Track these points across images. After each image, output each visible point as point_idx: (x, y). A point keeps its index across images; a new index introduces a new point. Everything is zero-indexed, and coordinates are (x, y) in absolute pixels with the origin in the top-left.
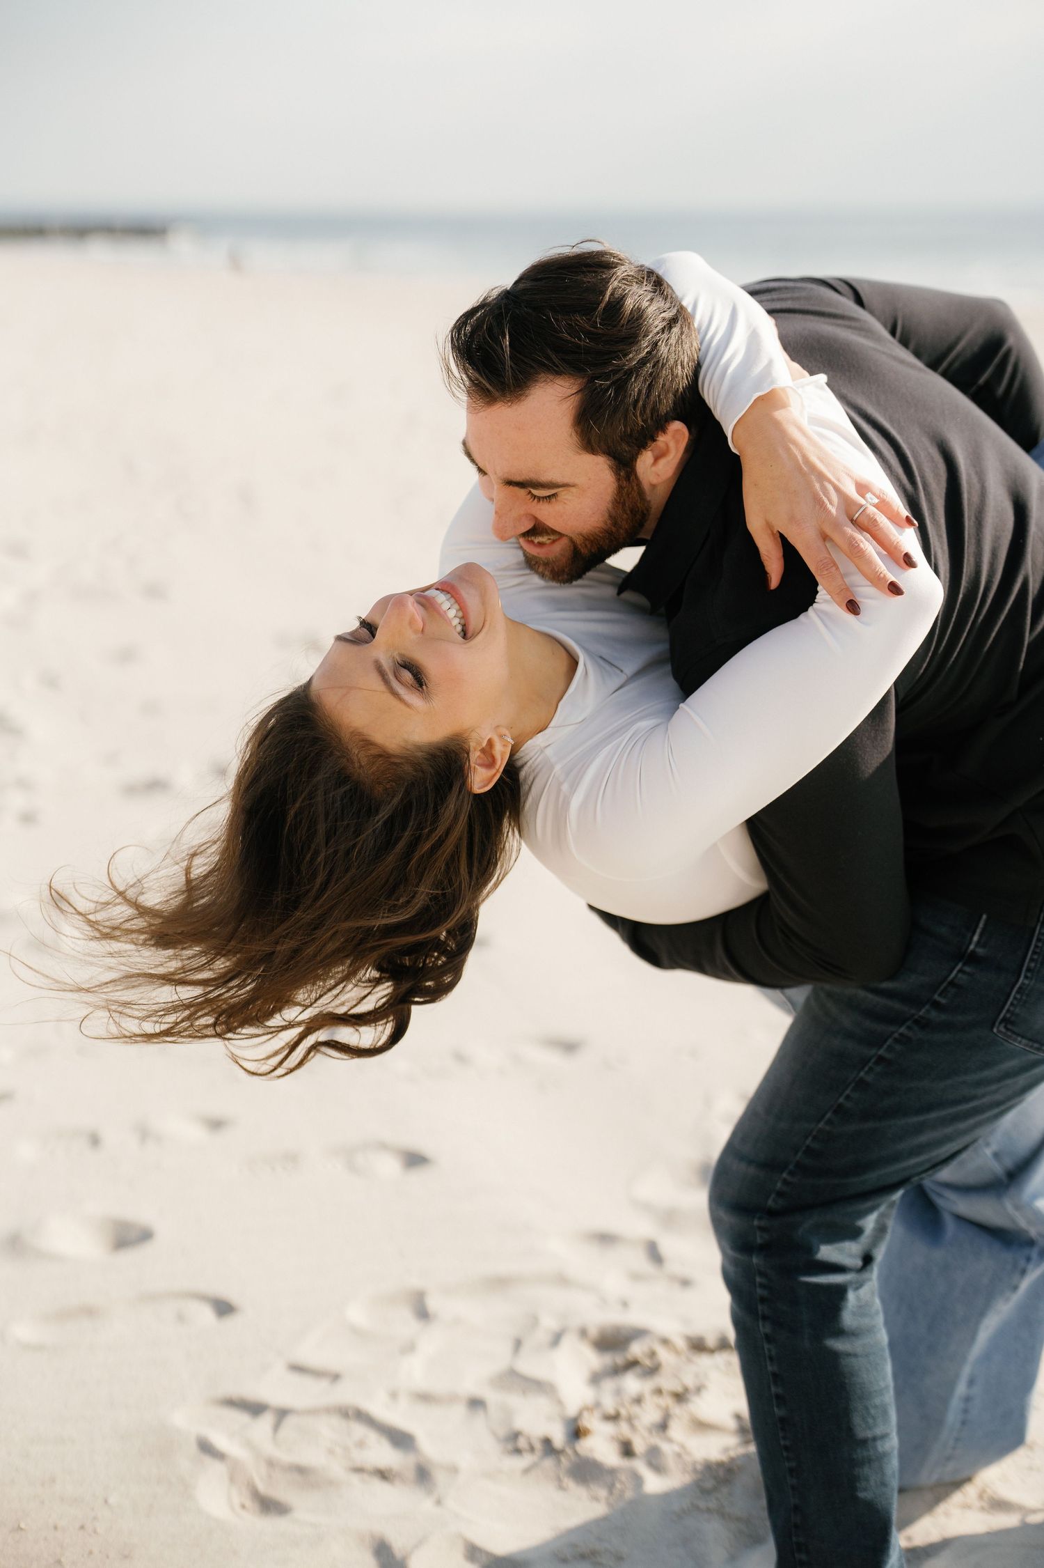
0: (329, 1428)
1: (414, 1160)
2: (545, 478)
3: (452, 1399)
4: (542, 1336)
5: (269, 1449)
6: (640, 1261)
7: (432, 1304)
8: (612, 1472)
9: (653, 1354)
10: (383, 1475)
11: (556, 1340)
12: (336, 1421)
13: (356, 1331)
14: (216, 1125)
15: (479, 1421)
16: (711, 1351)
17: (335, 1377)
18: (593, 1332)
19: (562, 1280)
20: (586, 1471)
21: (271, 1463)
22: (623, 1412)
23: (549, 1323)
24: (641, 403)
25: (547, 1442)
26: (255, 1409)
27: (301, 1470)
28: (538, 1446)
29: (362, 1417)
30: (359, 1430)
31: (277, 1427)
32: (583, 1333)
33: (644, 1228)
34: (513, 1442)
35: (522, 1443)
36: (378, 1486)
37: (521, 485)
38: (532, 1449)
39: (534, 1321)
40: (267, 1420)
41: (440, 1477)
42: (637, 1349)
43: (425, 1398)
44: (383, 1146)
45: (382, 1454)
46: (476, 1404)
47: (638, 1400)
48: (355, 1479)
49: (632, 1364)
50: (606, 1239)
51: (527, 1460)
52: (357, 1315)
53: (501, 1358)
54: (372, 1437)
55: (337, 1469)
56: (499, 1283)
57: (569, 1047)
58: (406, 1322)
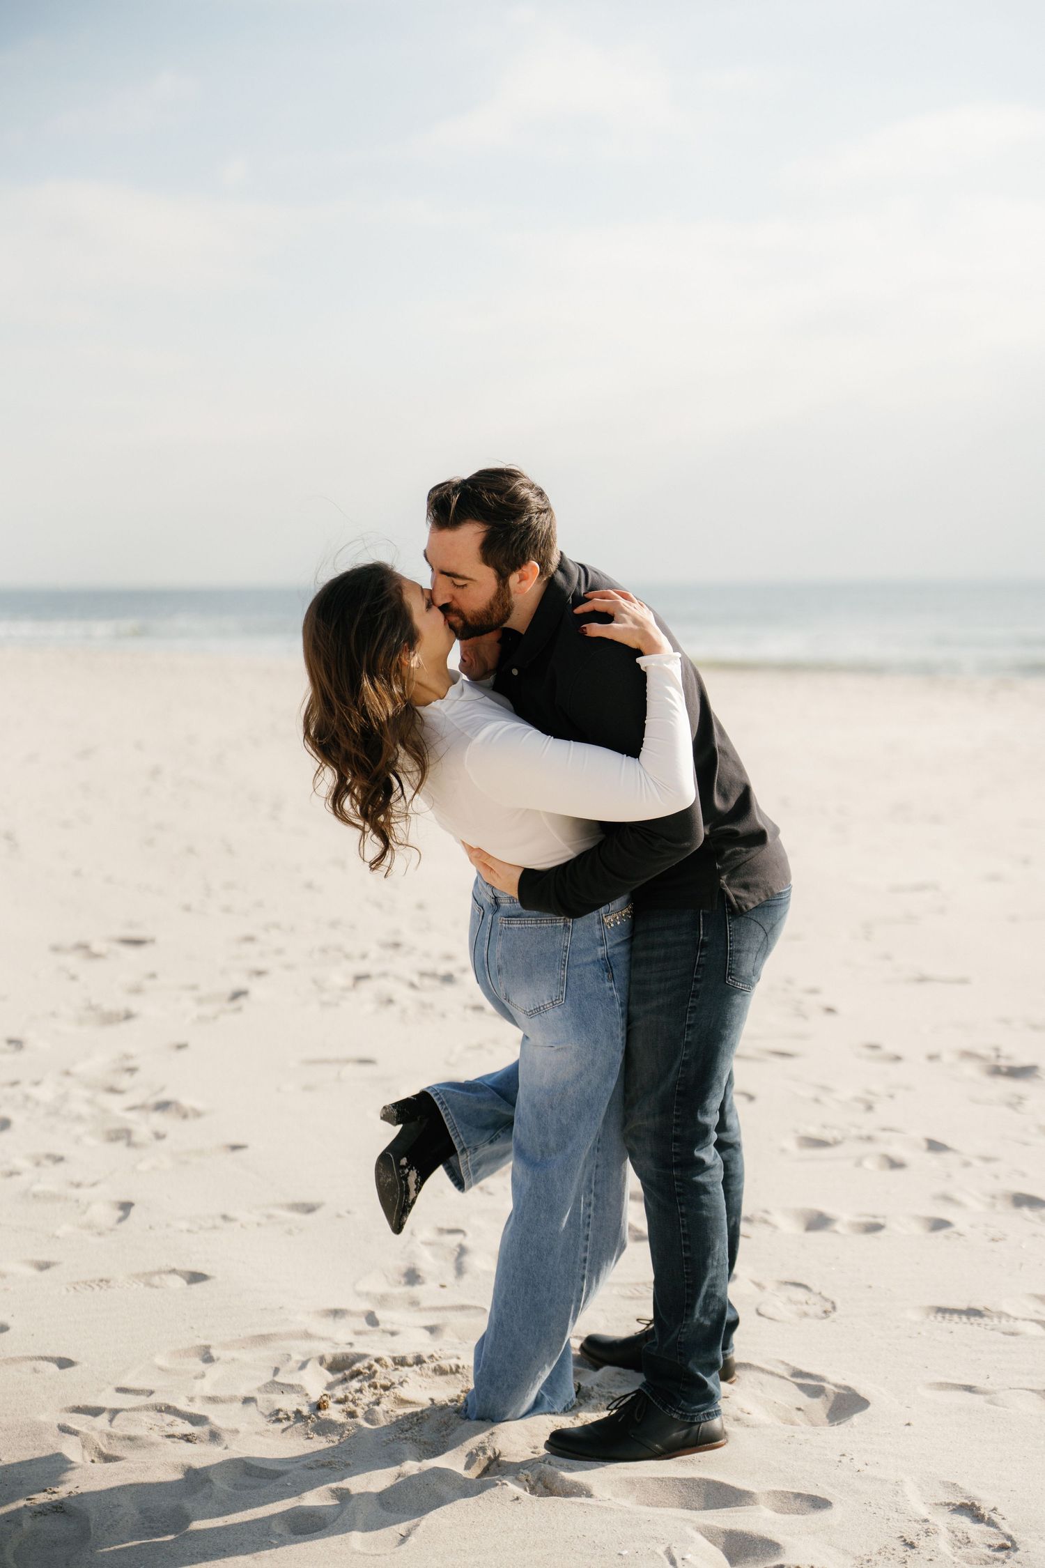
0: (148, 1418)
1: (196, 1278)
2: (461, 572)
3: (232, 1399)
4: (293, 1364)
5: (108, 1429)
6: (362, 1324)
7: (214, 1353)
8: (342, 1425)
9: (370, 1367)
10: (187, 1438)
11: (303, 1366)
12: (152, 1414)
13: (161, 1369)
14: (44, 1266)
15: (251, 1408)
16: (410, 1366)
17: (151, 1393)
18: (329, 1359)
19: (307, 1336)
20: (325, 1427)
21: (110, 1436)
22: (350, 1397)
23: (297, 1357)
24: (516, 545)
25: (298, 1412)
26: (95, 1412)
27: (130, 1439)
28: (292, 1416)
29: (169, 1410)
30: (169, 1418)
31: (111, 1421)
32: (322, 1360)
33: (366, 1306)
34: (276, 1416)
35: (281, 1415)
36: (183, 1443)
37: (448, 574)
38: (288, 1418)
39: (289, 1357)
40: (105, 1417)
41: (226, 1437)
42: (358, 1366)
43: (213, 1400)
44: (173, 1271)
45: (186, 1428)
46: (247, 1400)
47: (360, 1391)
48: (168, 1441)
49: (358, 1373)
50: (336, 1313)
51: (285, 1424)
52: (160, 1361)
53: (268, 1377)
54: (179, 1421)
55: (155, 1436)
56: (263, 1339)
57: (310, 1209)
58: (197, 1365)
